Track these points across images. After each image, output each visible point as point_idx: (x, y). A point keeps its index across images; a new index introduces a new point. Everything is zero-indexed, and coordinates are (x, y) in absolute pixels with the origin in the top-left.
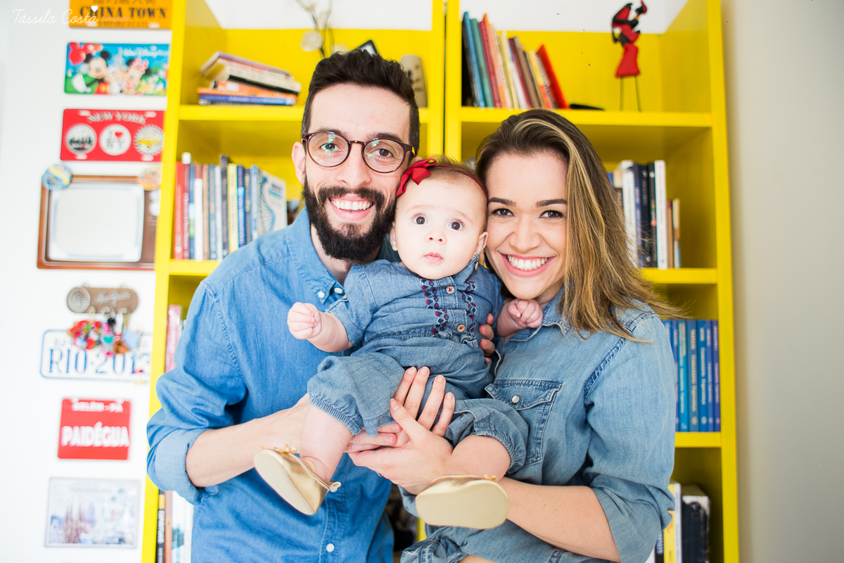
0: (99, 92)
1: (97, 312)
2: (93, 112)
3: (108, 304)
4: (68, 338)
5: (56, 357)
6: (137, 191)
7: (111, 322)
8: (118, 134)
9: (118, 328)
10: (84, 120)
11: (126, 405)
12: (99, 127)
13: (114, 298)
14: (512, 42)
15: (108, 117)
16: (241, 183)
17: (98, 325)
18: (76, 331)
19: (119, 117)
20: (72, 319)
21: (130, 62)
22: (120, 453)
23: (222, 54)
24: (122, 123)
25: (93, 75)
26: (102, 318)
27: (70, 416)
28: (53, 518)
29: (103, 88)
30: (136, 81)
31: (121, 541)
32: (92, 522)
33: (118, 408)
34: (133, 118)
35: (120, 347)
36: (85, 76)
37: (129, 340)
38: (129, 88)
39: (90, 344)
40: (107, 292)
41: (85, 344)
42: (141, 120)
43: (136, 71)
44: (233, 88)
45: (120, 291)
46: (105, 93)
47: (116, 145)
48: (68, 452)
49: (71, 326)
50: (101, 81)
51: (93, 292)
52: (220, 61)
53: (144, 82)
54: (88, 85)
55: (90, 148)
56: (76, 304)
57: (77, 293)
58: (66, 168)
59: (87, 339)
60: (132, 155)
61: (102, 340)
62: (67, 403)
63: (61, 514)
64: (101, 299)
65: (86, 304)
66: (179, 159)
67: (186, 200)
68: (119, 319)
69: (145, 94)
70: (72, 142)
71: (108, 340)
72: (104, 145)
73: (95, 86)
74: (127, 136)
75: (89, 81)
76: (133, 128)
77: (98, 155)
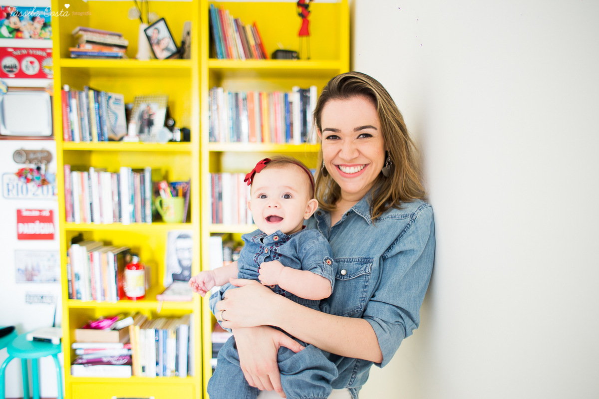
0: (17, 37)
1: (30, 162)
2: (15, 49)
3: (36, 159)
4: (16, 178)
5: (11, 187)
6: (46, 96)
7: (39, 169)
8: (32, 63)
9: (43, 172)
10: (10, 54)
11: (51, 212)
12: (20, 58)
13: (39, 155)
14: (236, 21)
15: (24, 52)
16: (96, 100)
17: (31, 170)
18: (20, 174)
19: (31, 52)
20: (18, 167)
21: (33, 19)
22: (50, 237)
23: (82, 28)
24: (33, 56)
25: (13, 26)
26: (33, 166)
27: (22, 218)
28: (19, 270)
29: (19, 35)
30: (39, 30)
31: (55, 280)
32: (39, 271)
33: (46, 214)
34: (39, 53)
35: (44, 182)
36: (8, 27)
37: (49, 178)
38: (35, 35)
39: (28, 180)
40: (35, 152)
41: (25, 181)
42: (44, 54)
43: (38, 25)
44: (89, 47)
45: (42, 151)
46: (21, 38)
47: (31, 69)
48: (22, 237)
49: (16, 171)
50: (18, 30)
51: (27, 152)
52: (81, 33)
53: (43, 31)
54: (10, 33)
55: (16, 71)
56: (18, 159)
57: (18, 153)
58: (4, 83)
59: (26, 178)
60: (41, 75)
61: (35, 178)
62: (19, 212)
63: (23, 267)
64: (32, 156)
65: (24, 159)
66: (62, 88)
67: (69, 111)
68: (43, 167)
69: (45, 39)
70: (5, 67)
71: (38, 178)
72: (24, 69)
73: (15, 33)
74: (37, 64)
75: (11, 30)
76: (40, 59)
77: (21, 75)
